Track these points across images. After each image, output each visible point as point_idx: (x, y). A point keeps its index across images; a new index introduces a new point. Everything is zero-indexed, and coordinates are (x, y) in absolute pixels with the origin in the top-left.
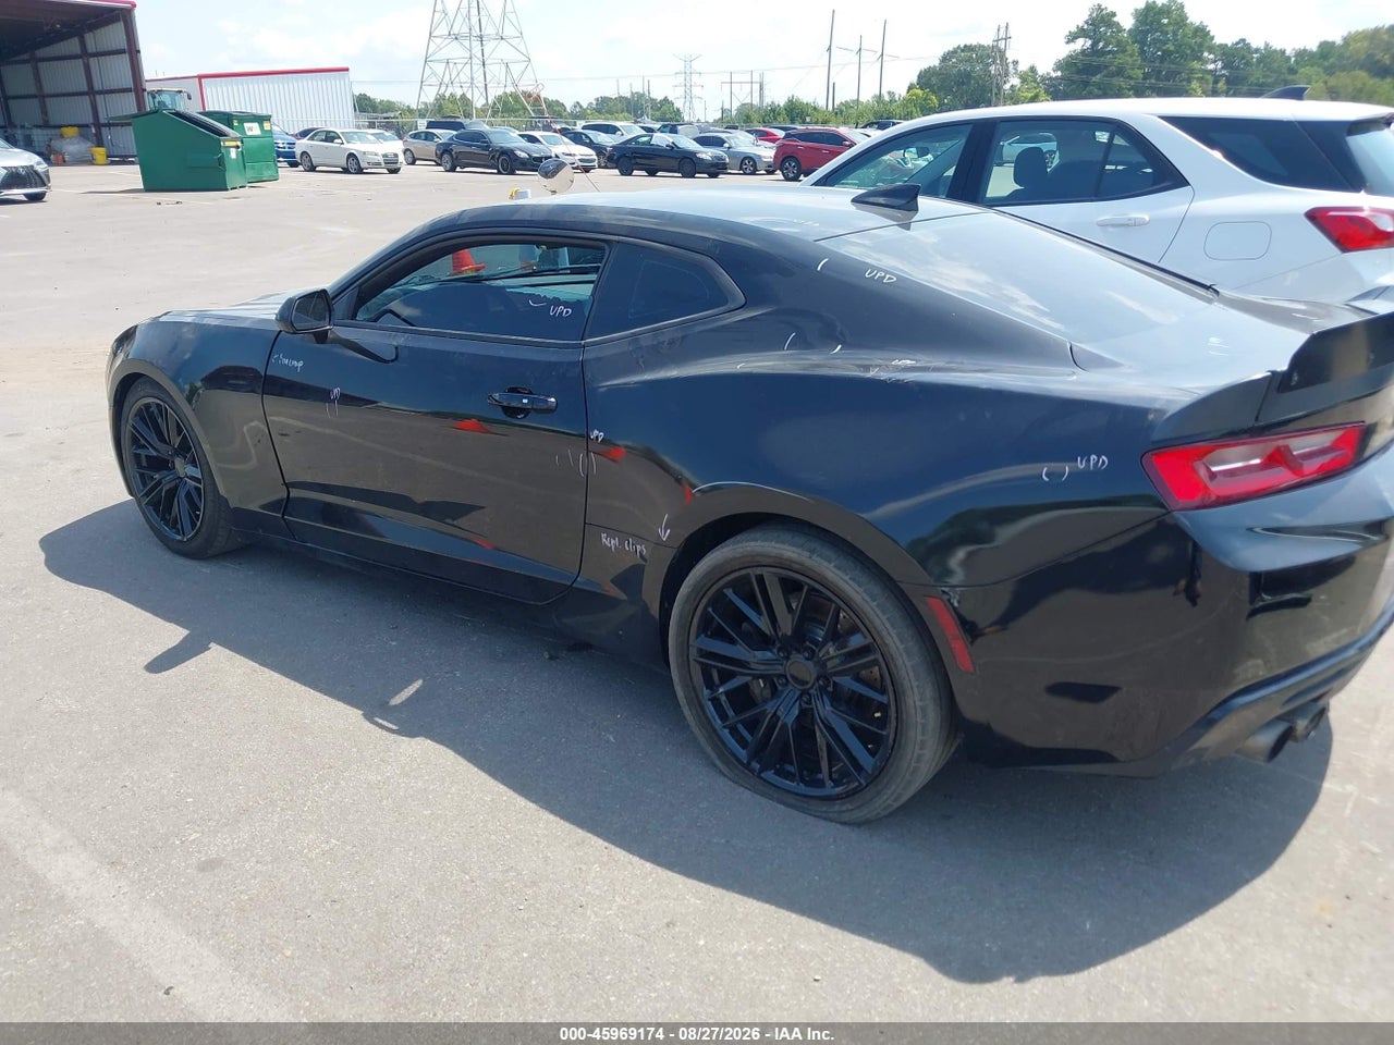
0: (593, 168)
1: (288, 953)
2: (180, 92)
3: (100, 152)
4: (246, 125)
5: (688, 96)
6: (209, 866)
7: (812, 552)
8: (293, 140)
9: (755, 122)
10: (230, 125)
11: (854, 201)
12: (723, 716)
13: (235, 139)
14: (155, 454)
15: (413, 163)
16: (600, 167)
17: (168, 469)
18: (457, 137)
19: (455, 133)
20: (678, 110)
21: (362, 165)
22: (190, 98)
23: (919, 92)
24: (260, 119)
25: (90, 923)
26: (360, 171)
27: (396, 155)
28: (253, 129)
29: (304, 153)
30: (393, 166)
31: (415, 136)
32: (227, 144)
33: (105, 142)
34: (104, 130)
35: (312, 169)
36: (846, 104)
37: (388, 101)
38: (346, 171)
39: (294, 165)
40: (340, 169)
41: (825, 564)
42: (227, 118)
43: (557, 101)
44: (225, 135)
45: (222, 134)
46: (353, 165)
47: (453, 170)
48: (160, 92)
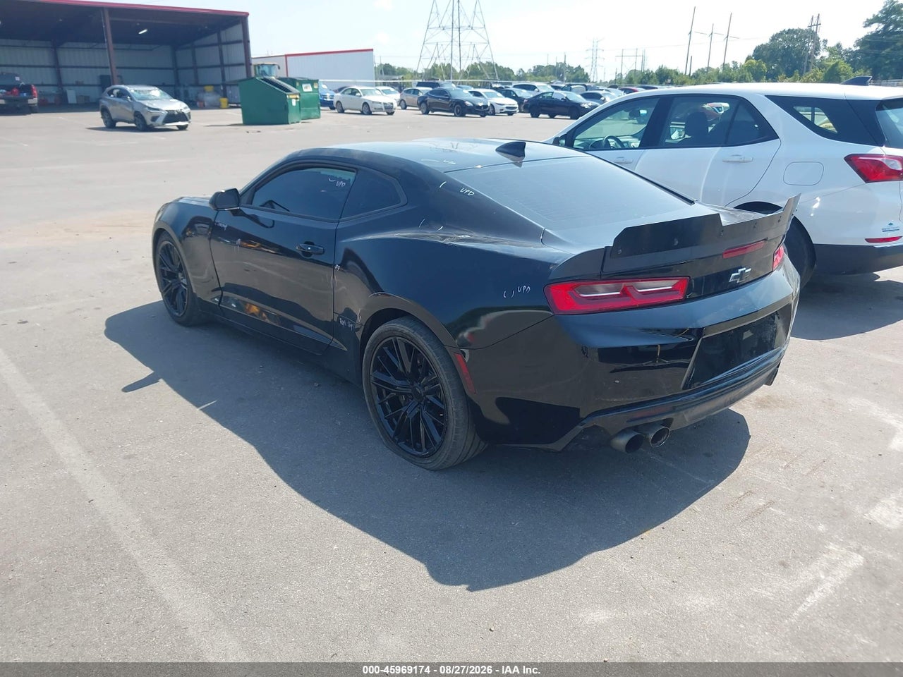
0: (515, 112)
1: (145, 493)
2: (274, 65)
3: (224, 101)
4: (304, 86)
5: (594, 65)
6: (129, 457)
7: (415, 330)
8: (333, 93)
9: (635, 82)
10: (295, 86)
11: (497, 150)
12: (386, 412)
13: (296, 94)
14: (169, 270)
15: (405, 108)
16: (520, 112)
17: (175, 278)
18: (431, 92)
19: (431, 89)
20: (587, 74)
21: (371, 109)
22: (279, 68)
23: (754, 61)
24: (312, 82)
25: (70, 473)
26: (370, 113)
27: (392, 104)
28: (307, 88)
29: (338, 102)
30: (390, 111)
31: (408, 91)
32: (291, 97)
33: (228, 95)
34: (228, 88)
35: (342, 111)
36: (702, 71)
37: (403, 68)
38: (362, 113)
39: (333, 108)
40: (359, 112)
41: (419, 336)
42: (293, 82)
43: (509, 68)
44: (290, 91)
45: (288, 90)
46: (367, 110)
47: (427, 113)
48: (262, 65)
